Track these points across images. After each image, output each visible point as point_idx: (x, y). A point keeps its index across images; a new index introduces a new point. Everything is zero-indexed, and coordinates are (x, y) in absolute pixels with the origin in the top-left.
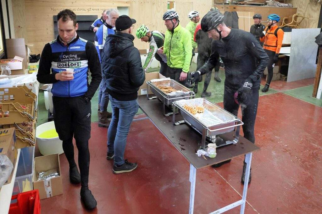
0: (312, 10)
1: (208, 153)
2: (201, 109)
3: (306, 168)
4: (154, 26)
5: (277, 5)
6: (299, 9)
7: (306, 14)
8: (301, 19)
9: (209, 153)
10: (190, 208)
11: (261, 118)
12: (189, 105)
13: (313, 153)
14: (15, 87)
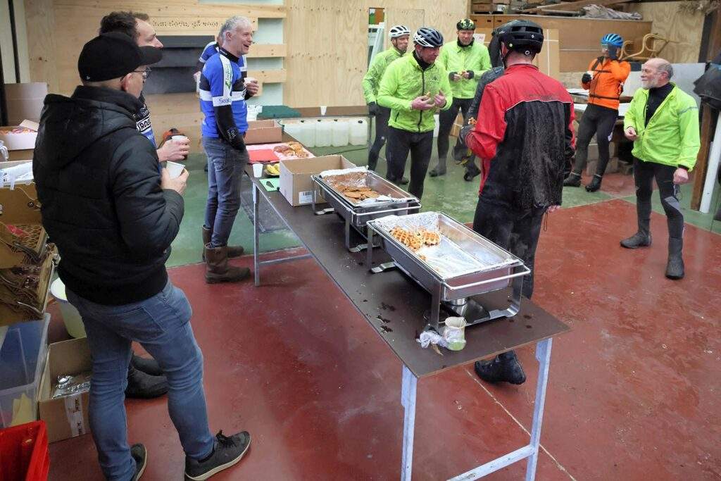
0: (686, 25)
1: (445, 340)
2: (433, 236)
3: (681, 369)
4: (338, 59)
5: (609, 14)
6: (655, 23)
7: (673, 34)
8: (661, 43)
9: (448, 340)
10: (403, 466)
11: (577, 254)
12: (404, 229)
13: (694, 334)
14: (10, 186)
